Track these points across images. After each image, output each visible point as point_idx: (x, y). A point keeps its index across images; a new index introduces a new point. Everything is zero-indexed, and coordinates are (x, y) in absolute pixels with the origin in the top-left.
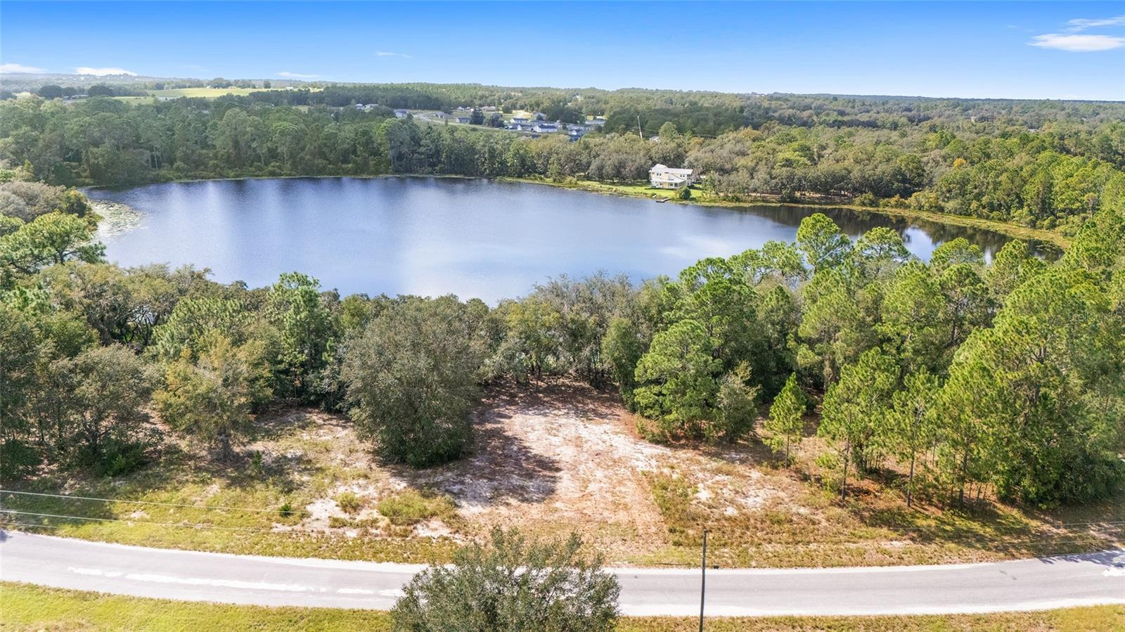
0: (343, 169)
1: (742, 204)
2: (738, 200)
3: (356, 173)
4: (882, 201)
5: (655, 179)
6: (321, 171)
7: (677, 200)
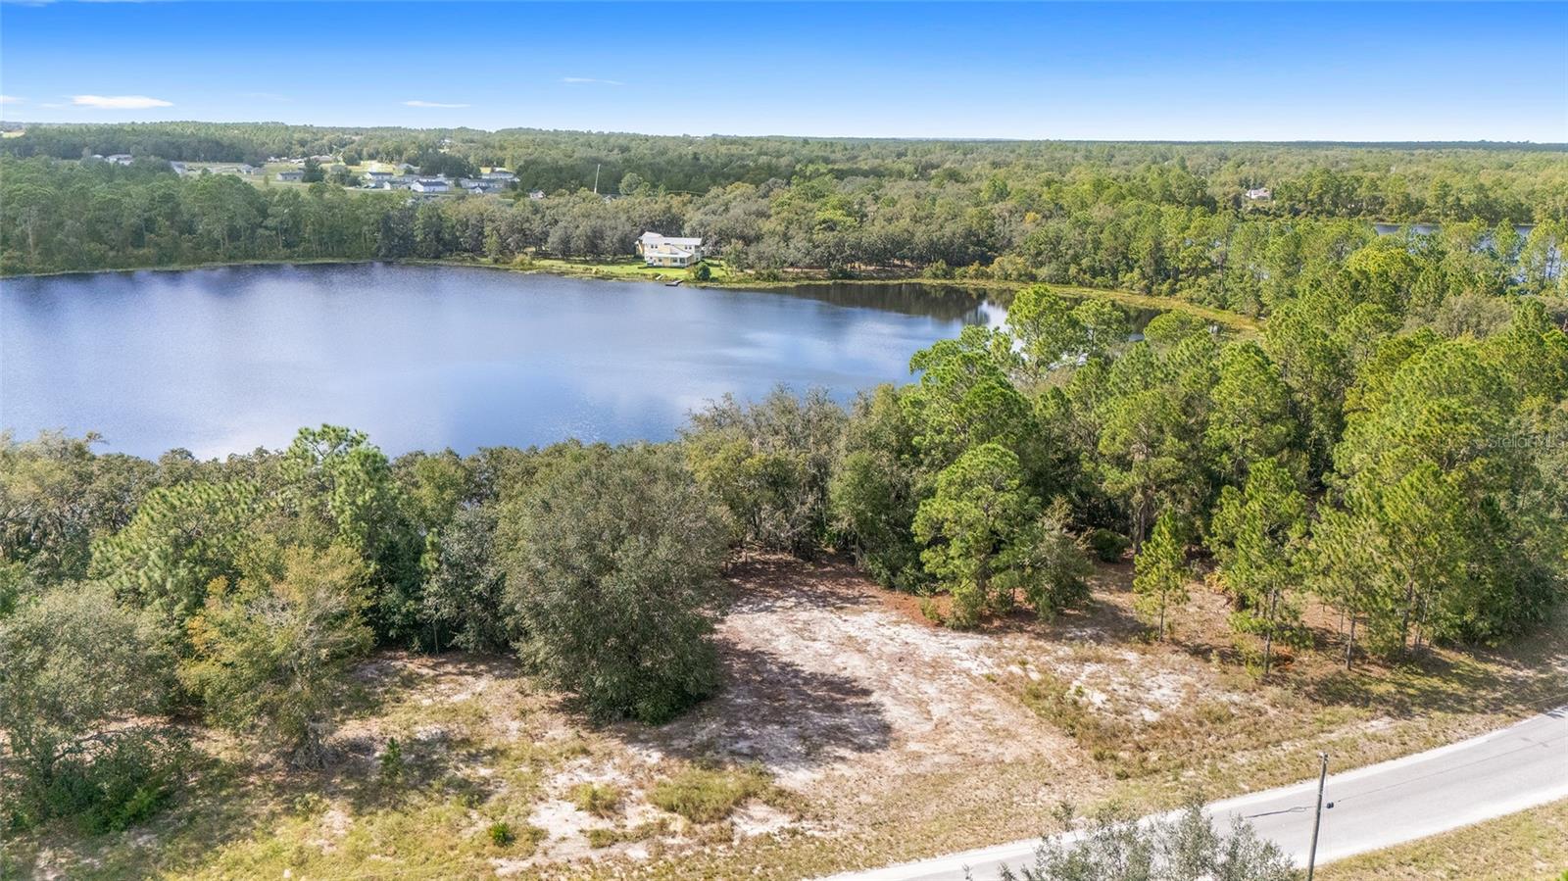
0: (136, 257)
1: (783, 284)
2: (776, 278)
3: (160, 262)
4: (958, 271)
5: (648, 254)
6: (97, 262)
7: (692, 281)
